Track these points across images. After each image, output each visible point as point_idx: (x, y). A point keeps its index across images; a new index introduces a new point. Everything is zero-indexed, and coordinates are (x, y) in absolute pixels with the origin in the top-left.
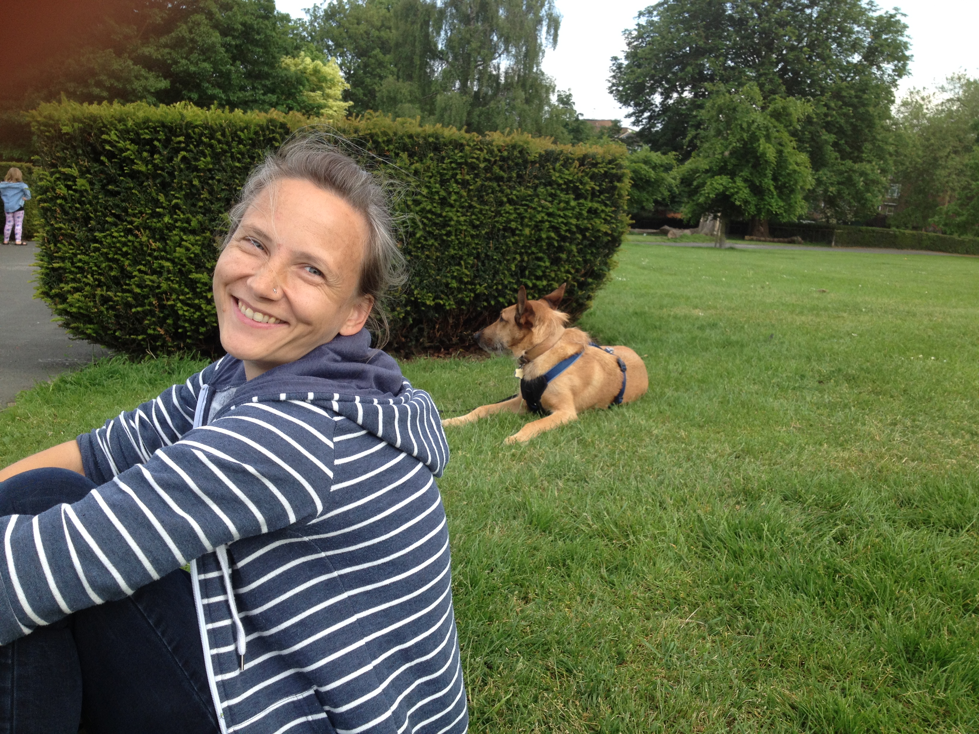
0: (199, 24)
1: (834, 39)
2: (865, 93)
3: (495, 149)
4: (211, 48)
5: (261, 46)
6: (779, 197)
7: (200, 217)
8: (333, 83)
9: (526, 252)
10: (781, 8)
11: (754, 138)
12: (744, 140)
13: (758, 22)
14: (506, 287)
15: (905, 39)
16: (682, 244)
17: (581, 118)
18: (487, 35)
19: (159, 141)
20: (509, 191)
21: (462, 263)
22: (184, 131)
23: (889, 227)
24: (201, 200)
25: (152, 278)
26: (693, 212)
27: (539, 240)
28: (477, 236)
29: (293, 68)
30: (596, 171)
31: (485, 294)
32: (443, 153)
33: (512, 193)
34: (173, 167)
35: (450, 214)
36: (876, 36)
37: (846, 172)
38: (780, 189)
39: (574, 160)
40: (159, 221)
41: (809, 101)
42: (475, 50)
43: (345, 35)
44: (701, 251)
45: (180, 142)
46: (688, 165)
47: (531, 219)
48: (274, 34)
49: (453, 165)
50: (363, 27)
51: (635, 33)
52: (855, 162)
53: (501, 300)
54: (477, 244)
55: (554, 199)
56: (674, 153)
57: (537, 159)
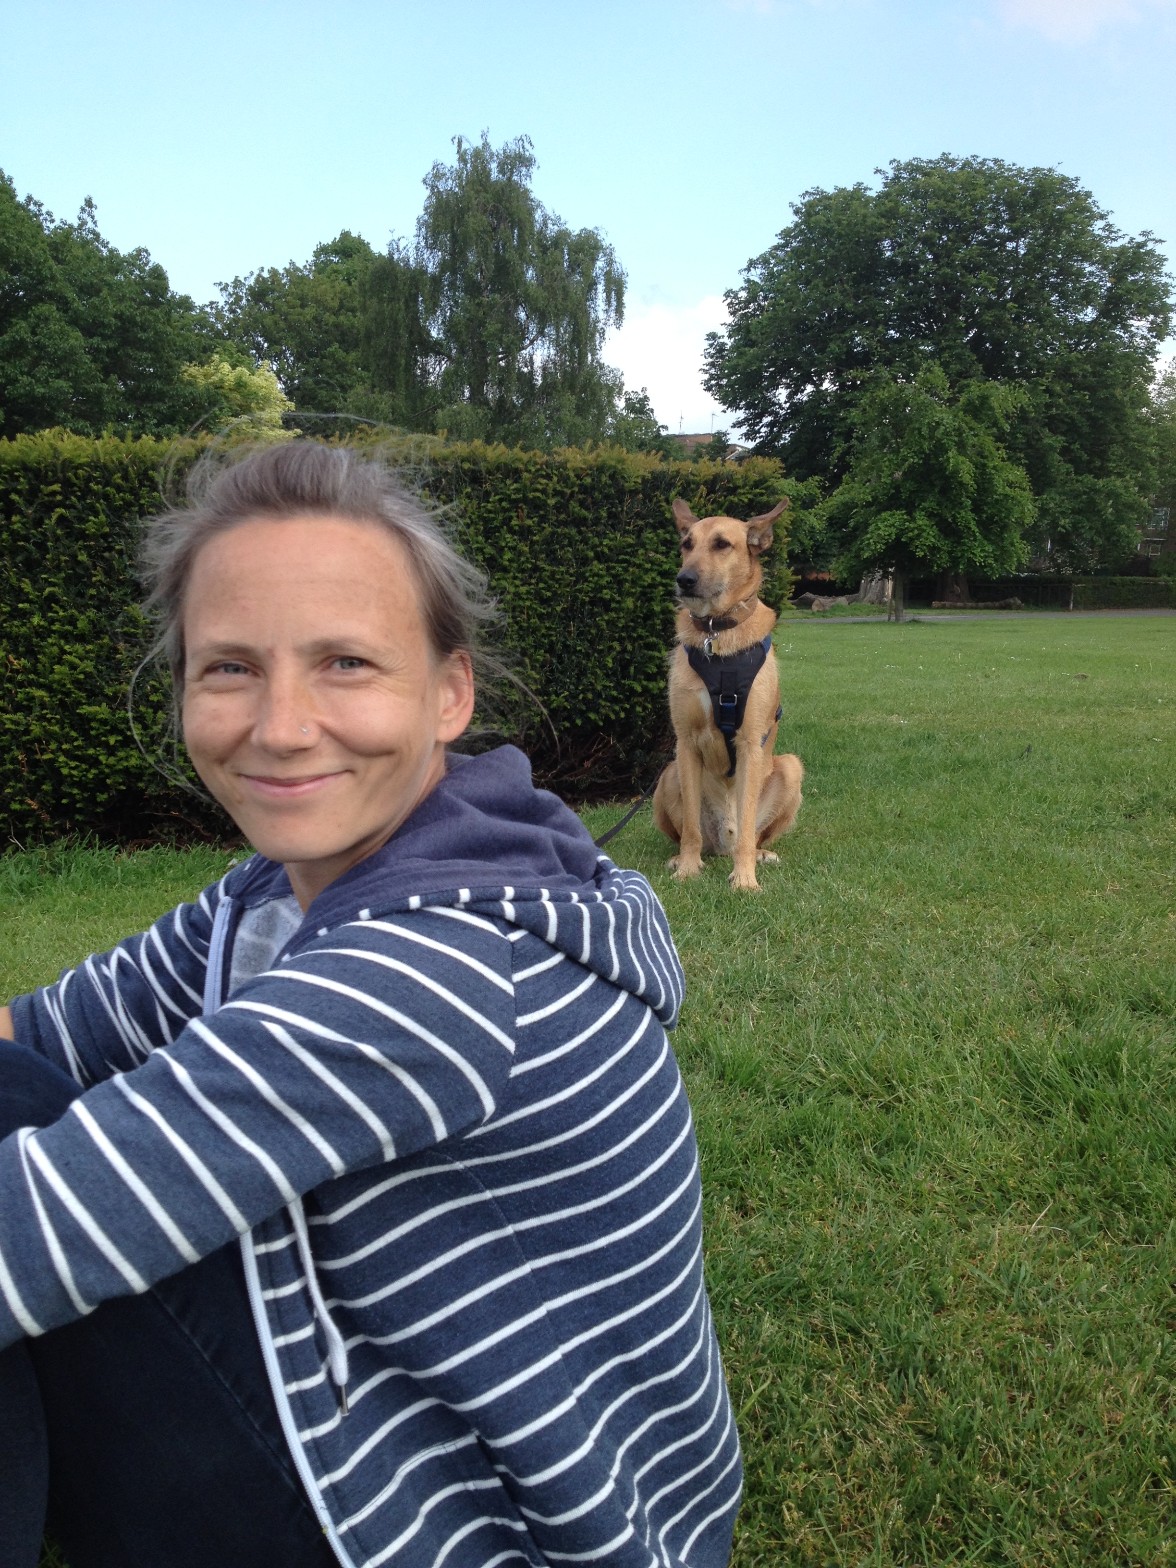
0: (47, 320)
1: (1055, 288)
2: (1107, 368)
3: (572, 474)
4: (69, 356)
5: (150, 350)
6: (985, 537)
7: (91, 613)
8: (265, 401)
9: (630, 637)
10: (968, 243)
11: (940, 449)
12: (924, 452)
13: (935, 267)
14: (598, 695)
15: (1164, 280)
16: (837, 620)
17: (663, 433)
18: (509, 311)
19: (19, 492)
20: (596, 540)
21: (527, 660)
22: (60, 475)
23: (1155, 574)
24: (93, 585)
25: (15, 717)
26: (850, 570)
27: (650, 615)
28: (549, 616)
29: (201, 382)
30: (736, 500)
31: (565, 708)
32: (487, 487)
33: (601, 543)
34: (43, 534)
35: (504, 583)
36: (1118, 276)
37: (1085, 493)
38: (986, 526)
39: (698, 485)
40: (24, 624)
41: (1021, 386)
42: (494, 335)
43: (282, 325)
44: (867, 628)
45: (54, 493)
46: (839, 496)
47: (634, 583)
48: (169, 329)
49: (504, 504)
50: (310, 312)
51: (743, 295)
52: (1097, 477)
53: (592, 716)
54: (549, 629)
55: (670, 549)
56: (816, 478)
57: (640, 487)
